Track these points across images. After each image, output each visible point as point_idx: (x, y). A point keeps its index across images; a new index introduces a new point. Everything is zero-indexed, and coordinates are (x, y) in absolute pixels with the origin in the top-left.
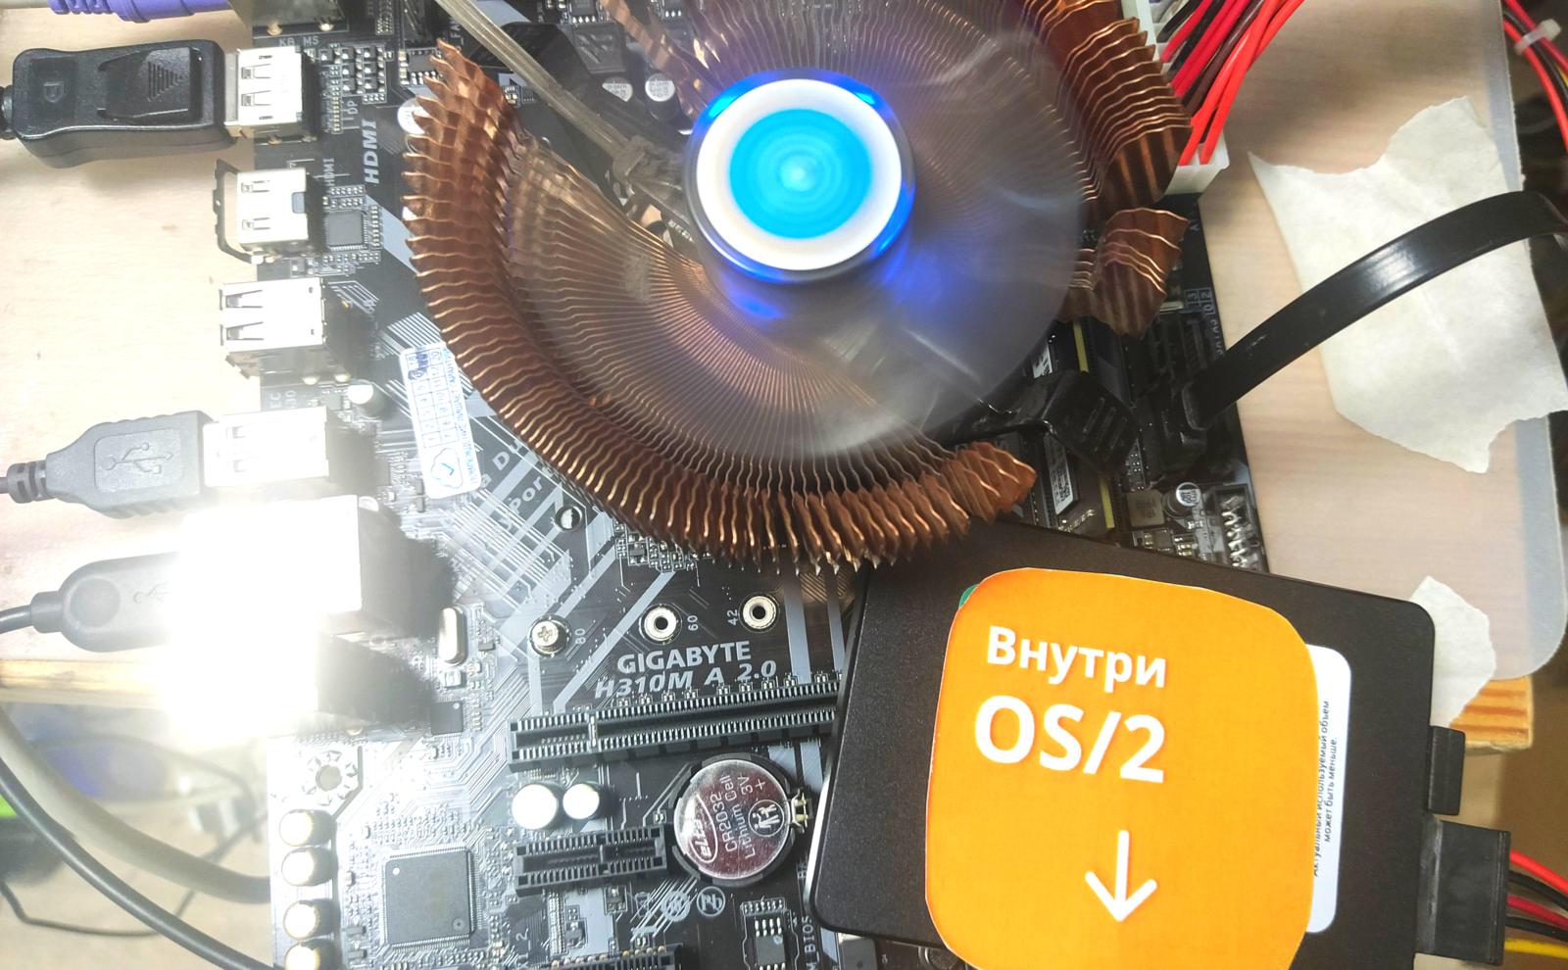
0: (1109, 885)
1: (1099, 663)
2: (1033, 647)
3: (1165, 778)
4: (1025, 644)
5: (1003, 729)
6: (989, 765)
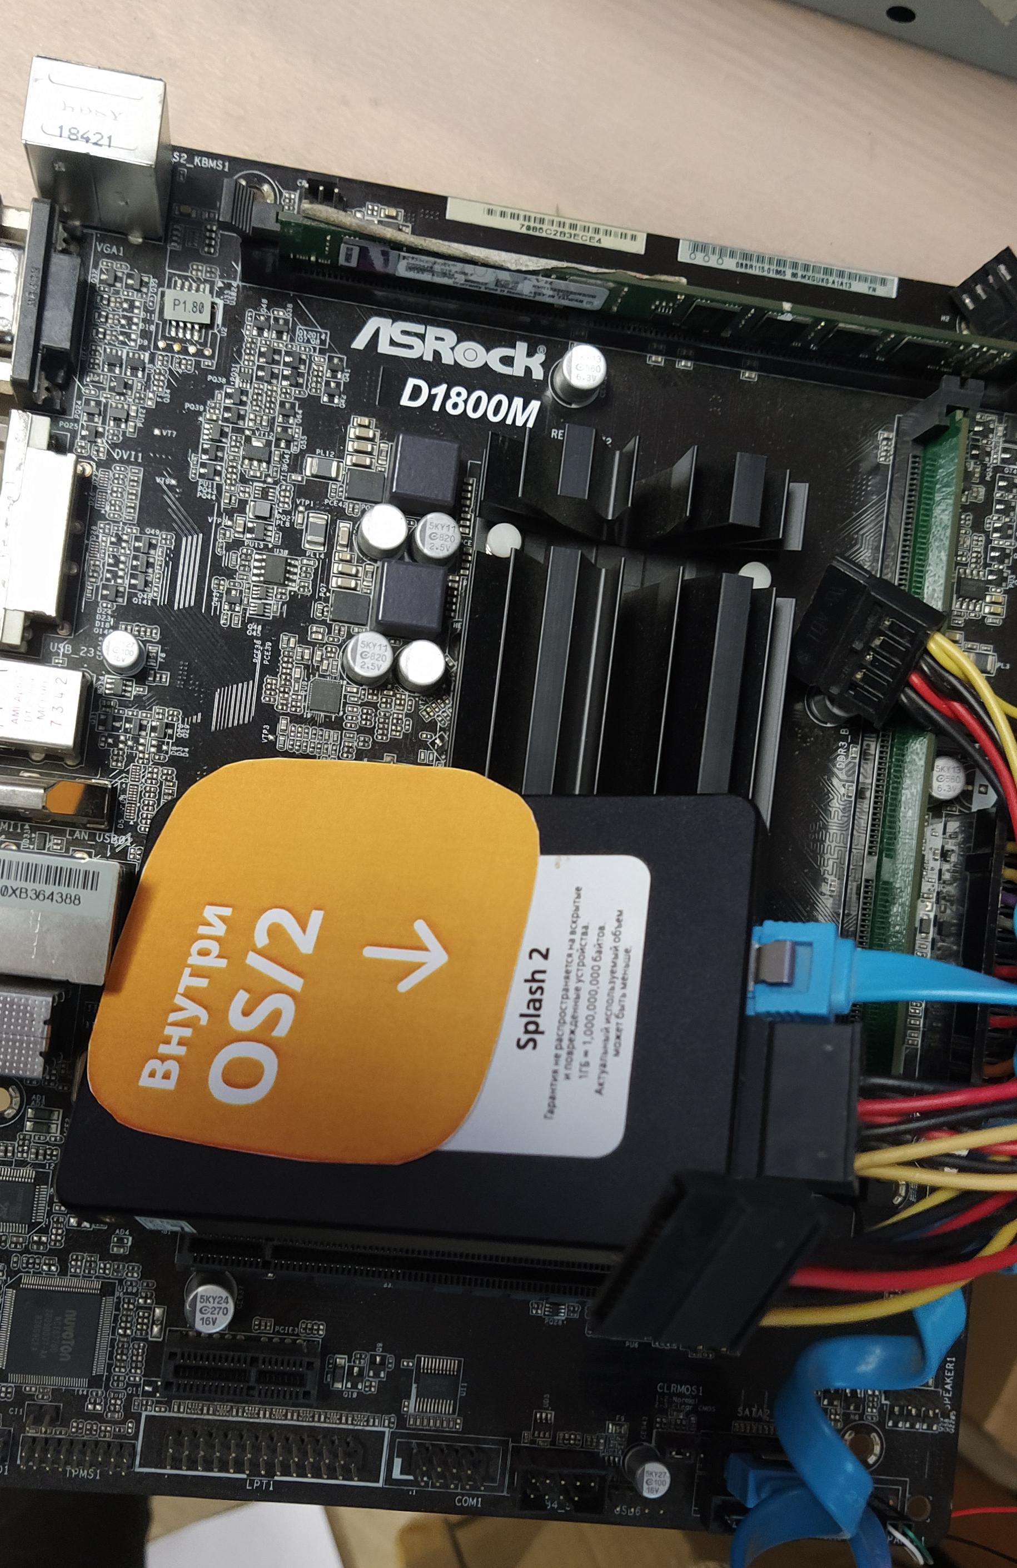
1: (197, 973)
2: (167, 1041)
3: (320, 908)
4: (163, 1049)
5: (242, 1075)
6: (275, 1091)
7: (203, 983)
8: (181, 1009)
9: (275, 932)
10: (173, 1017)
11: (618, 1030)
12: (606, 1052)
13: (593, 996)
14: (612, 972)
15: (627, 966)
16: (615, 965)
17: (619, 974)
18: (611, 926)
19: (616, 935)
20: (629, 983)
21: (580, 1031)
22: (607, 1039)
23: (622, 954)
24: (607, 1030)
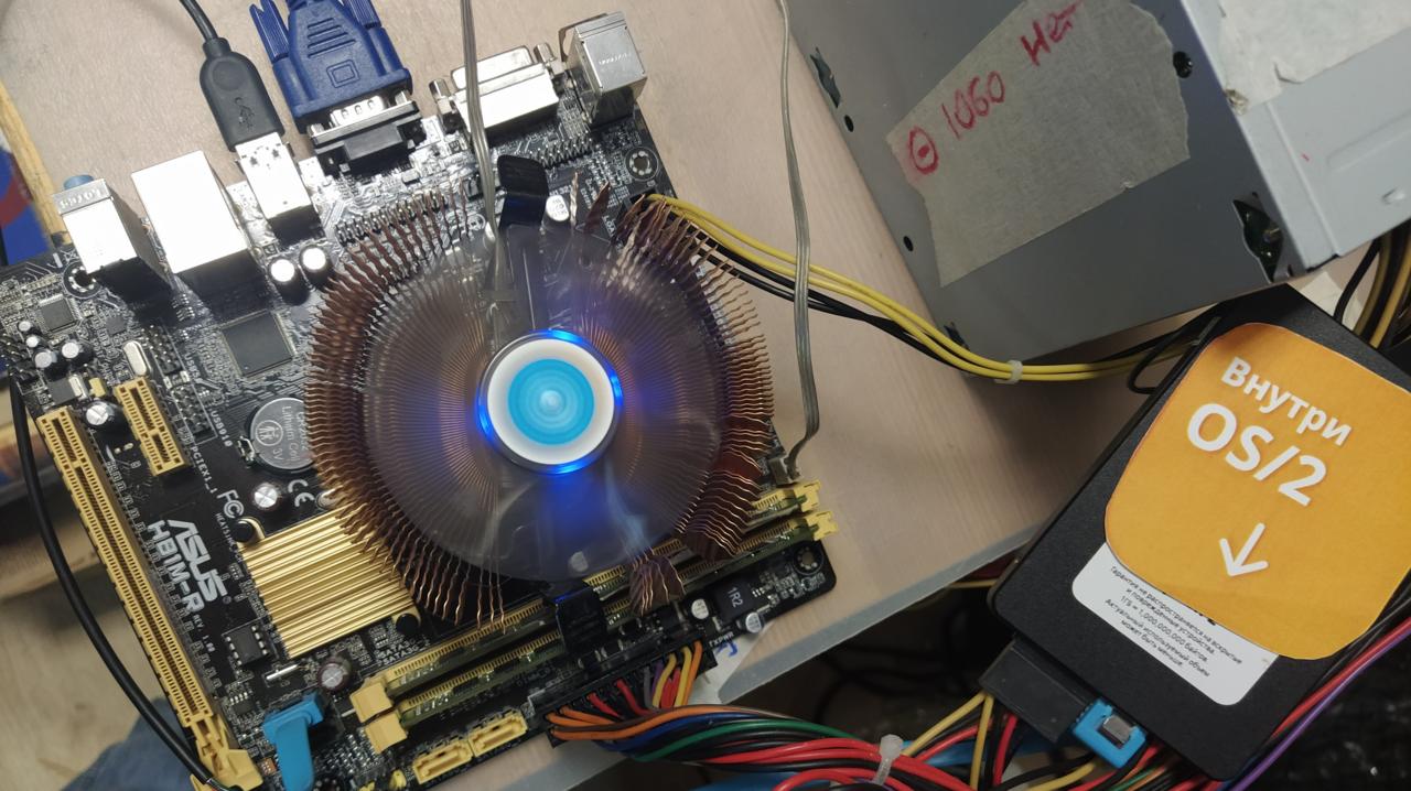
0: (1235, 552)
1: (1302, 411)
2: (1259, 382)
3: (1310, 504)
4: (1255, 378)
5: (1211, 426)
6: (1189, 445)
7: (1292, 414)
8: (1279, 395)
9: (1309, 470)
10: (1276, 389)
11: (1137, 631)
12: (1128, 618)
13: (1167, 631)
14: (1173, 649)
15: (1171, 658)
16: (1177, 652)
17: (1169, 651)
18: (1202, 665)
19: (1195, 664)
20: (1161, 653)
21: (1151, 613)
22: (1135, 622)
23: (1181, 660)
24: (1141, 626)
